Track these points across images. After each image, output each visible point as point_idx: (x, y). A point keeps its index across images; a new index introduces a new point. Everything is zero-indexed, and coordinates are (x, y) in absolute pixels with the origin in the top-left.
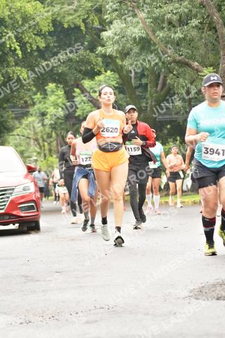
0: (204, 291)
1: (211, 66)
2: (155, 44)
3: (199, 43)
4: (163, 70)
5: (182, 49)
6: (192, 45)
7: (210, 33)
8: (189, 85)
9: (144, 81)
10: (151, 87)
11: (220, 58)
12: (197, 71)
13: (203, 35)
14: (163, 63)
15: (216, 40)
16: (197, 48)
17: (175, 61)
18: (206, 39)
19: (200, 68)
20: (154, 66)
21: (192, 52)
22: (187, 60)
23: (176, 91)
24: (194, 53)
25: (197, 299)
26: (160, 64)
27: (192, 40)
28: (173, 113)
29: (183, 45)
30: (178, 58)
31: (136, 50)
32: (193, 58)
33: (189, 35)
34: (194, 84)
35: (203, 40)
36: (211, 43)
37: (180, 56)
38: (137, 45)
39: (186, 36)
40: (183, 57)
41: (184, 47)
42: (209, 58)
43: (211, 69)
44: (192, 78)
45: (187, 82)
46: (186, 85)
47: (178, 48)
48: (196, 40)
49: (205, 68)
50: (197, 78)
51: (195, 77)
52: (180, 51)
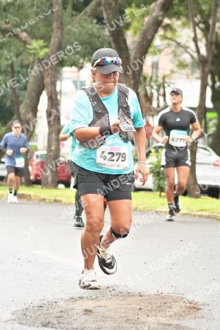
1: (41, 38)
3: (29, 11)
5: (9, 15)
6: (21, 12)
8: (14, 59)
11: (52, 30)
12: (25, 43)
13: (35, 2)
16: (27, 17)
18: (38, 7)
19: (29, 40)
21: (21, 20)
24: (24, 21)
25: (21, 324)
27: (21, 6)
29: (11, 10)
30: (4, 26)
34: (20, 58)
35: (35, 8)
37: (6, 23)
40: (10, 25)
41: (12, 14)
42: (39, 29)
43: (41, 42)
44: (18, 50)
45: (11, 54)
46: (11, 58)
47: (4, 14)
48: (26, 7)
49: (34, 41)
50: (23, 51)
51: (21, 50)
52: (6, 17)
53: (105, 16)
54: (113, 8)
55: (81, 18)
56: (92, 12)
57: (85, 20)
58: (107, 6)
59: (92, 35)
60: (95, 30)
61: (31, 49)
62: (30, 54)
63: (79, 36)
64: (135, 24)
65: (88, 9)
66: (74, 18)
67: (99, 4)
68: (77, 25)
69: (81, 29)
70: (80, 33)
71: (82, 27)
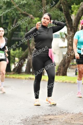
0: (27, 121)
1: (38, 17)
2: (13, 5)
3: (33, 6)
4: (16, 17)
5: (25, 8)
6: (30, 7)
7: (39, 2)
8: (27, 25)
9: (7, 21)
10: (10, 24)
12: (32, 19)
13: (36, 3)
14: (17, 14)
15: (41, 5)
16: (32, 9)
17: (22, 14)
18: (37, 5)
19: (33, 17)
20: (12, 15)
21: (30, 10)
22: (27, 13)
23: (22, 27)
24: (31, 10)
26: (15, 14)
27: (30, 5)
28: (19, 37)
29: (26, 6)
30: (23, 12)
31: (4, 7)
32: (30, 12)
33: (29, 2)
34: (30, 25)
35: (36, 5)
36: (39, 6)
37: (24, 11)
38: (5, 5)
39: (28, 2)
40: (26, 12)
41: (27, 7)
42: (37, 13)
43: (38, 19)
44: (29, 21)
45: (27, 23)
46: (26, 25)
47: (24, 7)
48: (32, 5)
49: (35, 18)
50: (31, 22)
51: (30, 22)
52: (24, 9)
53: (63, 8)
54: (66, 4)
55: (54, 9)
56: (58, 6)
57: (55, 10)
58: (63, 4)
59: (58, 15)
60: (59, 14)
61: (34, 21)
62: (34, 23)
63: (53, 16)
64: (75, 11)
65: (57, 5)
66: (51, 9)
67: (60, 3)
68: (52, 12)
69: (53, 13)
70: (53, 15)
71: (54, 12)
